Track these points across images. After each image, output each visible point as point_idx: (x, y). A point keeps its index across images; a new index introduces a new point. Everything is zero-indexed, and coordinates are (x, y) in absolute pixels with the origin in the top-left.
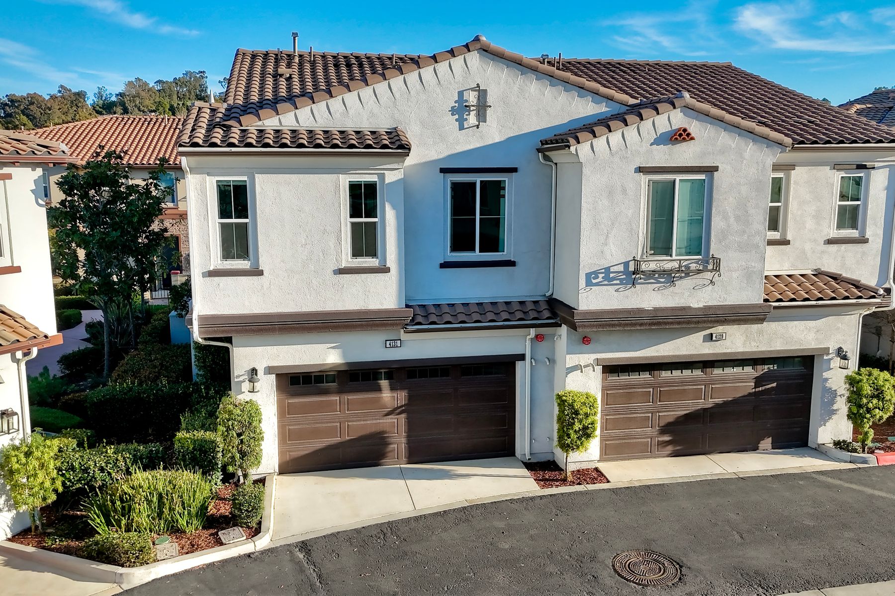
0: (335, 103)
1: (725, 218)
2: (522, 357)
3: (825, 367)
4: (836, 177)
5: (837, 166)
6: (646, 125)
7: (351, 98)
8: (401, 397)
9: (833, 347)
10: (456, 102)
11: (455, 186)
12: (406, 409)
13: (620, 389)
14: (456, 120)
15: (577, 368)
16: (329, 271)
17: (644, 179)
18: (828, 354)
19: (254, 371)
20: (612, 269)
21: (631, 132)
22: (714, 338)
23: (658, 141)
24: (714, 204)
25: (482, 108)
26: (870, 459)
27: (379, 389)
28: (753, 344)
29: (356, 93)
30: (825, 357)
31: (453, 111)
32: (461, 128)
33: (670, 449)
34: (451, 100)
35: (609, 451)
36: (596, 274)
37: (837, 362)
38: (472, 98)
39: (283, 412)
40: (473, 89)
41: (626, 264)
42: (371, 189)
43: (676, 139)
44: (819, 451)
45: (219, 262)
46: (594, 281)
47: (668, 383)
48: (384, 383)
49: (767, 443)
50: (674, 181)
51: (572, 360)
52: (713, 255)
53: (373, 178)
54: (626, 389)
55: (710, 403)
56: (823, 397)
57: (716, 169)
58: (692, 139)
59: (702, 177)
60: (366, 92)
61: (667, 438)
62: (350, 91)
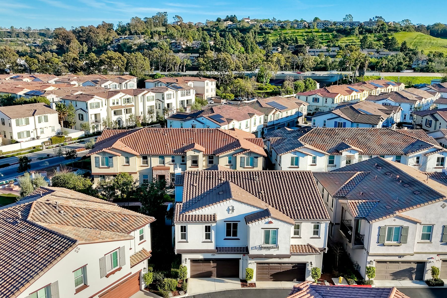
0: (203, 210)
1: (281, 237)
2: (240, 259)
3: (308, 266)
4: (313, 225)
5: (312, 223)
6: (263, 221)
7: (207, 209)
8: (215, 265)
9: (309, 262)
11: (227, 224)
12: (216, 267)
13: (261, 268)
15: (251, 263)
16: (201, 242)
17: (263, 230)
19: (186, 259)
20: (256, 247)
21: (260, 222)
22: (281, 259)
23: (265, 223)
24: (278, 235)
25: (233, 210)
27: (210, 263)
28: (291, 260)
30: (308, 264)
31: (227, 210)
32: (228, 213)
33: (273, 279)
35: (258, 279)
36: (253, 247)
37: (310, 265)
38: (231, 208)
39: (191, 266)
40: (231, 206)
41: (259, 246)
42: (209, 227)
45: (181, 240)
47: (272, 266)
48: (211, 262)
49: (295, 280)
50: (270, 230)
51: (249, 262)
52: (278, 245)
53: (210, 225)
55: (282, 271)
56: (307, 271)
57: (279, 228)
58: (273, 223)
59: (276, 230)
60: (209, 208)
61: (272, 277)
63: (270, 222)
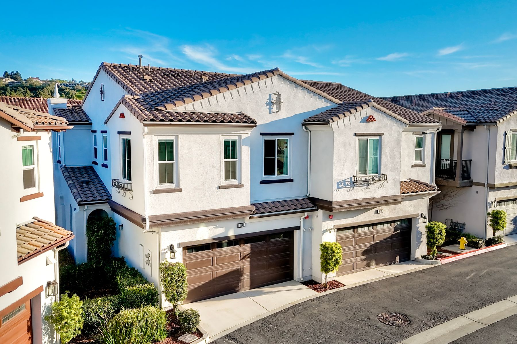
0: (212, 99)
1: (386, 156)
3: (417, 222)
4: (414, 138)
5: (414, 133)
6: (358, 114)
7: (221, 96)
9: (420, 213)
10: (268, 100)
11: (266, 142)
13: (342, 240)
14: (268, 109)
15: (327, 230)
16: (215, 188)
17: (357, 138)
18: (418, 217)
20: (346, 181)
21: (352, 117)
22: (379, 212)
23: (362, 121)
24: (382, 150)
25: (279, 103)
26: (439, 262)
28: (393, 214)
29: (222, 94)
30: (417, 218)
31: (267, 104)
32: (270, 113)
34: (266, 99)
36: (341, 182)
37: (421, 220)
38: (274, 98)
40: (274, 94)
41: (351, 178)
42: (234, 143)
43: (369, 120)
44: (416, 261)
45: (158, 185)
46: (340, 186)
47: (360, 235)
49: (397, 260)
50: (368, 140)
51: (325, 225)
52: (382, 173)
53: (236, 138)
54: (344, 239)
55: (375, 243)
57: (383, 134)
58: (375, 120)
59: (377, 138)
62: (220, 93)
63: (370, 119)
